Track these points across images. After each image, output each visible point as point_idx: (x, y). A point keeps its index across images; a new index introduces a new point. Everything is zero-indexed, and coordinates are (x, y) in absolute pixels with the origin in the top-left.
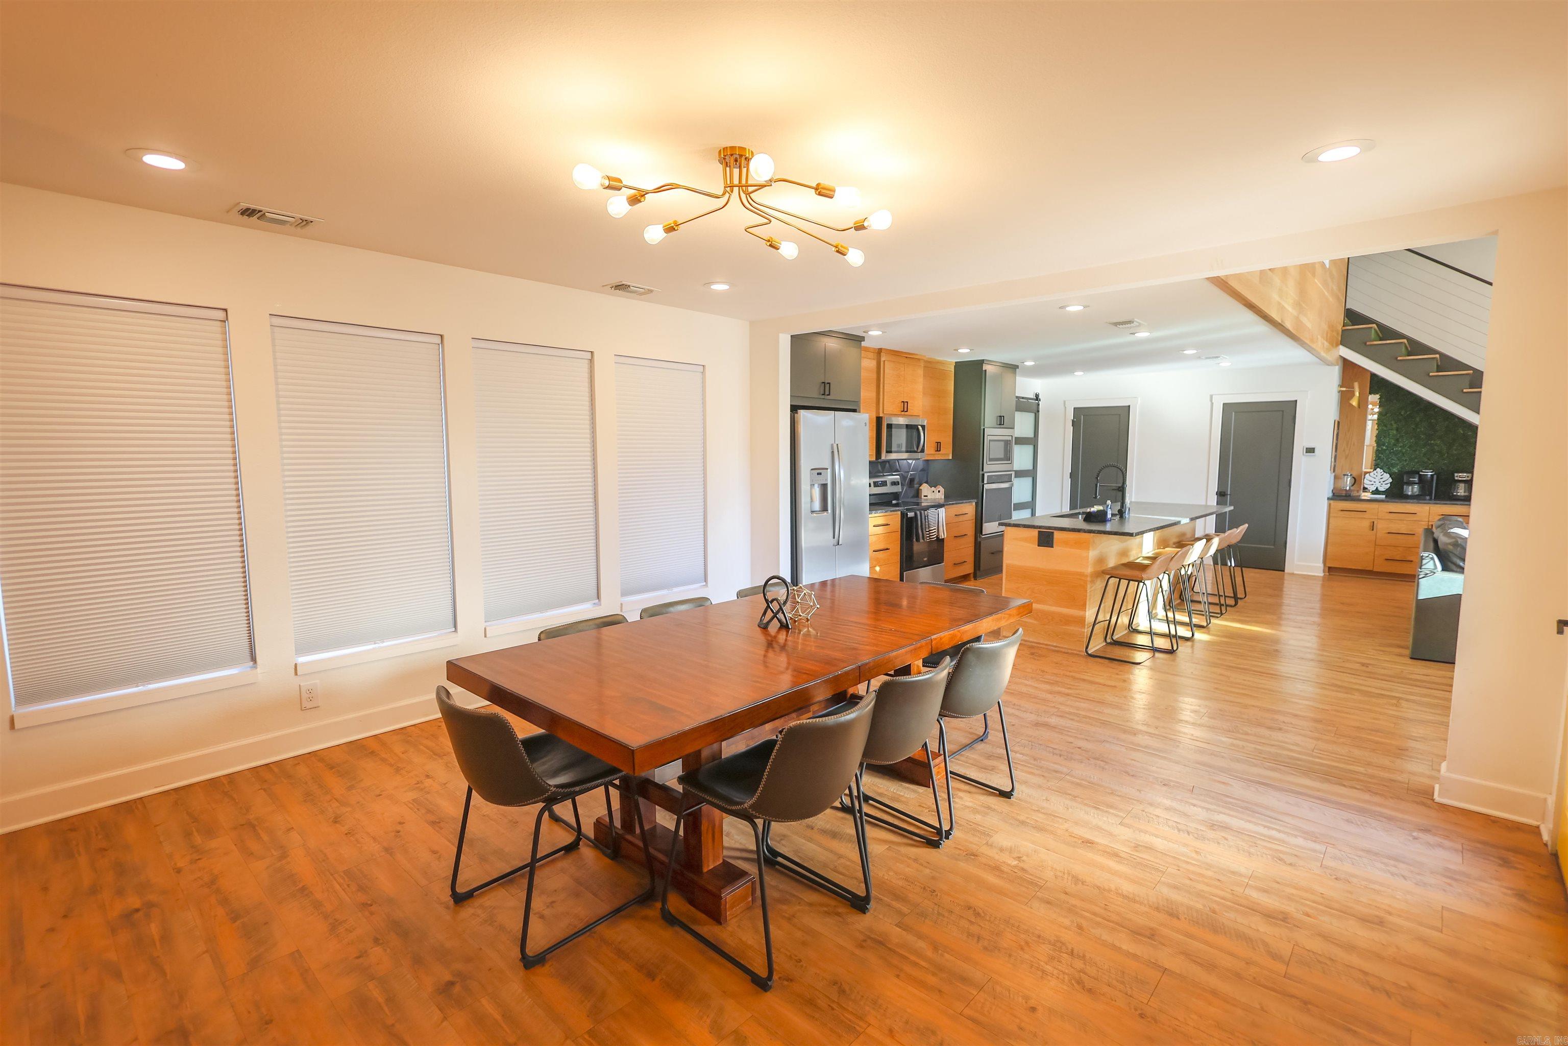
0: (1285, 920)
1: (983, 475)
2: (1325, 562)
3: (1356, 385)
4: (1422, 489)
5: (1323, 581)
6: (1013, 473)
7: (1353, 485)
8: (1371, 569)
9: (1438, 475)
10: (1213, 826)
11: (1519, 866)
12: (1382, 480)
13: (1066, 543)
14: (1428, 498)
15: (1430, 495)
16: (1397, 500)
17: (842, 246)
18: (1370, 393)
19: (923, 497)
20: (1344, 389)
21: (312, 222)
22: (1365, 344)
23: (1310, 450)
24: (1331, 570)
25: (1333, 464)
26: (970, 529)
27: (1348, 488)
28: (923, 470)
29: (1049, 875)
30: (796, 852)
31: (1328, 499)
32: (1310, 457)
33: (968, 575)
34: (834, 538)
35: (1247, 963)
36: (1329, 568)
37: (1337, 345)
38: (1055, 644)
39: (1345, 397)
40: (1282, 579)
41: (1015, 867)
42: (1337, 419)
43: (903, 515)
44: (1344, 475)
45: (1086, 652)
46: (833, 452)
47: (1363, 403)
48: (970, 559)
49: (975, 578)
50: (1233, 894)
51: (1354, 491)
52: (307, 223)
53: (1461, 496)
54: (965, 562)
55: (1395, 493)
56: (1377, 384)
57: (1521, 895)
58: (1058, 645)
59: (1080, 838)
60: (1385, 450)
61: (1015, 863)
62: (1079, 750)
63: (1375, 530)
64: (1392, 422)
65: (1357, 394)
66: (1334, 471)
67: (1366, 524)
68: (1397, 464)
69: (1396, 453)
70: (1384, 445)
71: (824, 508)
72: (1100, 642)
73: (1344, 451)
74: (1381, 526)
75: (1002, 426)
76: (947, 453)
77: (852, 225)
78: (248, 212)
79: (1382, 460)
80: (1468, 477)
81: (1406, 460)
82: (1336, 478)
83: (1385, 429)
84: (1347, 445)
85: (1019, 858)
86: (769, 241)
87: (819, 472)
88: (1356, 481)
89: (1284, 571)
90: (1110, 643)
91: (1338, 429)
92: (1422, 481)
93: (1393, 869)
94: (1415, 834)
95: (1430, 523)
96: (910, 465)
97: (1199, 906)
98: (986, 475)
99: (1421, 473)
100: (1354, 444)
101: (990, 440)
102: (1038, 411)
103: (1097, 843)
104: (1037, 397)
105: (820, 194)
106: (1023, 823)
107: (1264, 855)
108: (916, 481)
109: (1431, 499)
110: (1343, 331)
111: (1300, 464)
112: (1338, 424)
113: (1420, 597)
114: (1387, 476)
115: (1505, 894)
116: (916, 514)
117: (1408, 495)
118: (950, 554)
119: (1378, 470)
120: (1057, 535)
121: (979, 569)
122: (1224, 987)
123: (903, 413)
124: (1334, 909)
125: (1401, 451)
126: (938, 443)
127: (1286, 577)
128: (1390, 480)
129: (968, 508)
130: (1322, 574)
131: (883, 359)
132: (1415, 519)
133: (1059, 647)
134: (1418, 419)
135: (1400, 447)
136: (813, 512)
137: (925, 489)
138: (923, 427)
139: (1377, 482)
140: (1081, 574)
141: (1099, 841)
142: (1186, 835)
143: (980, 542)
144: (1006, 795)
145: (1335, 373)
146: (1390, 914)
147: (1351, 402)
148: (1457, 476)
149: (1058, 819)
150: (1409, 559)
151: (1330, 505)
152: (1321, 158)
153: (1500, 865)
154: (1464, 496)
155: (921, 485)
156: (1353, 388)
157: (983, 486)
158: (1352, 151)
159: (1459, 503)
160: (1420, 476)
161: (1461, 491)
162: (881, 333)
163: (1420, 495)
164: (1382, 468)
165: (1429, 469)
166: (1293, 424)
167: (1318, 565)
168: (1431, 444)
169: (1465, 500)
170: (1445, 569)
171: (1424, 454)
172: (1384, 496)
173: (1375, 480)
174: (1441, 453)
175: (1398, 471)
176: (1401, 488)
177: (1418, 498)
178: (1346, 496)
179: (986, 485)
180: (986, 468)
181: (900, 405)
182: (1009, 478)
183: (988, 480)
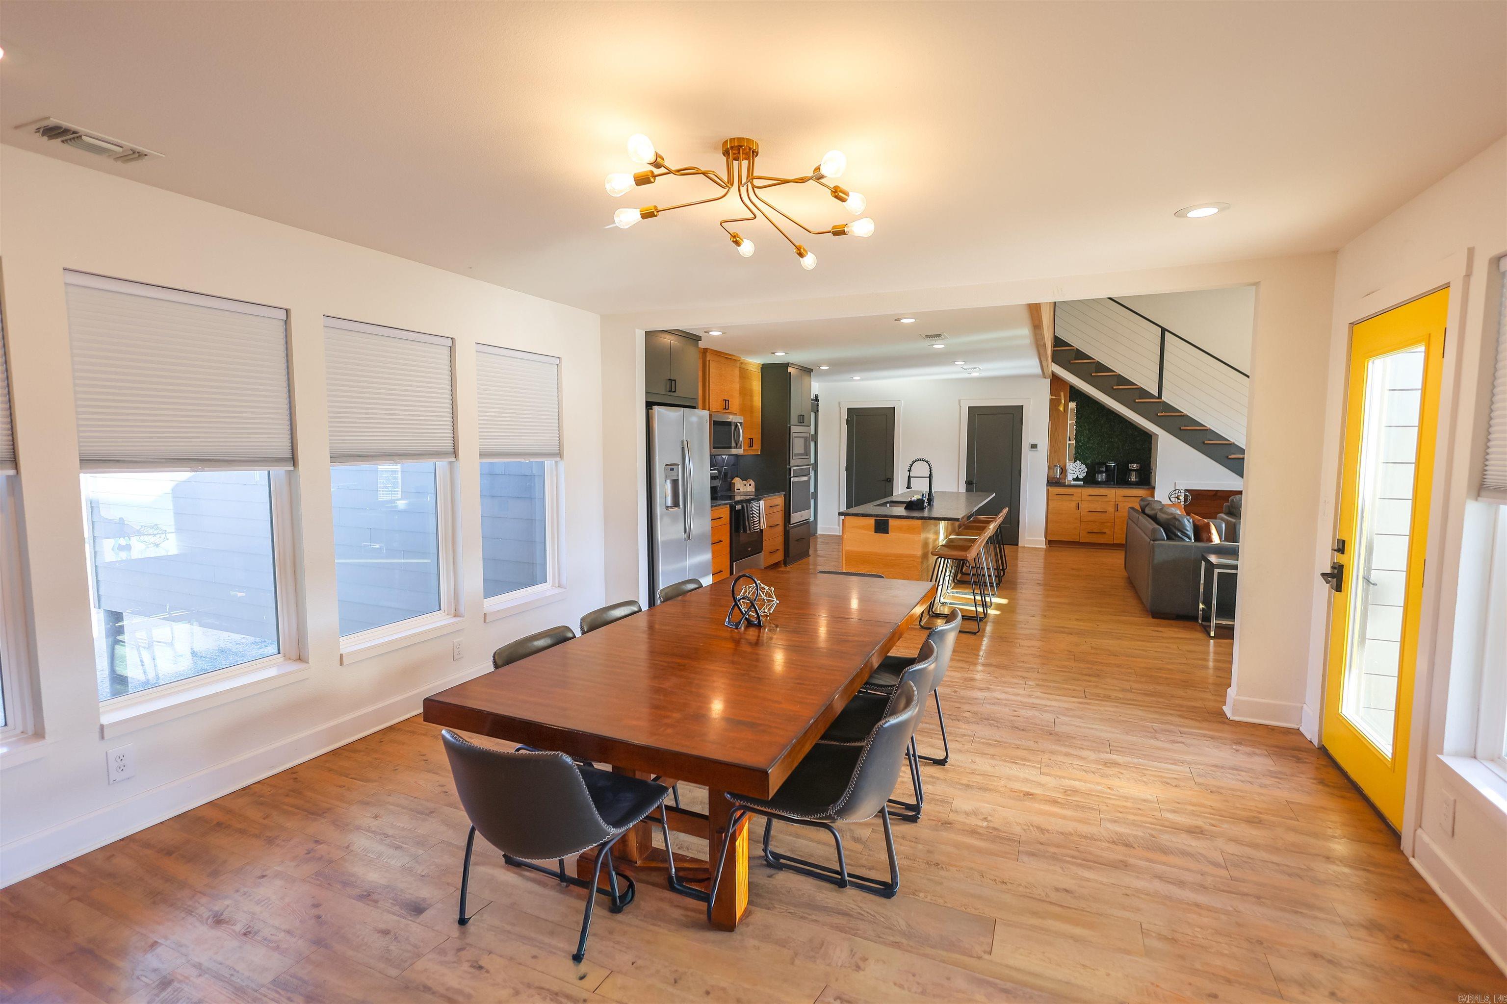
0: (1202, 832)
1: (789, 469)
2: (1046, 537)
3: (1062, 394)
4: (1108, 476)
5: (1045, 552)
6: (811, 467)
7: (1061, 474)
8: (1078, 540)
9: (1117, 465)
10: (1106, 764)
11: (1307, 761)
12: (1080, 470)
13: (900, 529)
14: (1112, 483)
15: (1114, 481)
16: (1094, 486)
17: (804, 249)
18: (1070, 402)
19: (736, 491)
20: (1054, 397)
21: (146, 155)
22: (1070, 362)
23: (1034, 446)
24: (1050, 543)
25: (1048, 458)
26: (779, 518)
27: (1058, 476)
28: (733, 465)
29: (1017, 830)
30: (792, 851)
31: (1046, 486)
32: (1032, 452)
33: (779, 562)
34: (685, 532)
35: (1202, 875)
36: (1050, 541)
37: (1048, 364)
39: (1054, 405)
40: (1017, 551)
41: (988, 827)
42: (1050, 422)
43: (732, 508)
44: (1055, 466)
45: (920, 625)
46: (683, 448)
47: (1066, 409)
48: (781, 547)
49: (785, 564)
50: (1156, 819)
51: (1062, 478)
52: (139, 156)
53: (1133, 481)
54: (778, 550)
55: (1090, 480)
56: (1075, 394)
57: (1322, 782)
59: (1021, 792)
60: (1082, 446)
61: (985, 824)
62: (969, 713)
63: (1080, 509)
64: (1086, 424)
65: (1062, 401)
66: (1049, 463)
67: (1073, 505)
68: (1090, 457)
69: (1089, 449)
70: (1080, 442)
71: (676, 504)
73: (1054, 446)
74: (1085, 506)
75: (803, 424)
76: (757, 449)
77: (830, 229)
78: (54, 132)
79: (1079, 454)
80: (1138, 467)
81: (1095, 454)
82: (1050, 468)
83: (1081, 429)
84: (1057, 442)
85: (985, 818)
86: (734, 237)
87: (671, 467)
88: (1063, 471)
89: (1018, 545)
90: (933, 616)
91: (1051, 429)
92: (1108, 469)
93: (1239, 777)
94: (1234, 747)
95: (1116, 503)
96: (723, 459)
97: (1141, 834)
98: (792, 469)
99: (1107, 464)
100: (1061, 441)
101: (794, 437)
102: (818, 411)
103: (1036, 794)
104: (817, 398)
105: (837, 197)
106: (968, 786)
107: (1155, 782)
108: (729, 475)
109: (1114, 484)
110: (1052, 352)
111: (1027, 455)
113: (1156, 562)
114: (1084, 466)
115: (1313, 783)
116: (743, 507)
117: (1098, 481)
118: (767, 544)
119: (1077, 462)
120: (892, 523)
121: (788, 557)
122: (1202, 899)
123: (724, 411)
124: (1226, 817)
125: (1092, 447)
126: (751, 439)
127: (1020, 550)
128: (1086, 470)
129: (778, 500)
130: (1044, 547)
131: (708, 359)
132: (1106, 500)
134: (1102, 422)
135: (1091, 443)
136: (667, 507)
137: (738, 483)
138: (741, 423)
139: (1077, 472)
140: (914, 556)
141: (1035, 792)
142: (1093, 775)
143: (789, 531)
144: (942, 763)
145: (1047, 384)
146: (1261, 813)
147: (1059, 408)
148: (1131, 467)
149: (994, 778)
150: (1103, 531)
151: (1048, 491)
152: (1188, 215)
153: (1297, 762)
154: (1135, 482)
155: (733, 479)
156: (1060, 396)
157: (790, 479)
158: (1212, 211)
159: (1134, 487)
160: (1107, 466)
161: (1133, 478)
162: (721, 333)
163: (1107, 481)
164: (1079, 461)
165: (1112, 461)
166: (1021, 425)
167: (1042, 539)
168: (1112, 441)
169: (1138, 484)
170: (1169, 538)
171: (1108, 449)
172: (1082, 482)
173: (1075, 470)
174: (1118, 448)
175: (1091, 462)
176: (1094, 476)
177: (1107, 483)
178: (1056, 483)
179: (792, 479)
180: (792, 462)
181: (722, 403)
182: (808, 471)
183: (794, 473)
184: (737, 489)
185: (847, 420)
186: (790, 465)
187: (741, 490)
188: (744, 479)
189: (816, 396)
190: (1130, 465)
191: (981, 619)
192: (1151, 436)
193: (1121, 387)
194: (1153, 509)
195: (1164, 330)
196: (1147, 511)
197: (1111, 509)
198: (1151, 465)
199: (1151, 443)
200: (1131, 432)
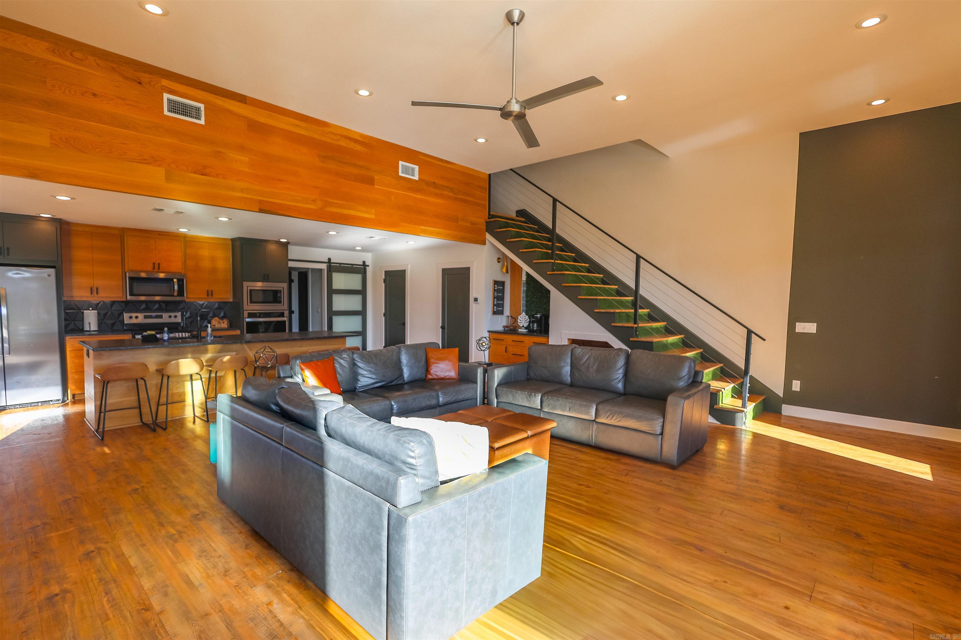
1: (243, 312)
4: (538, 325)
14: (539, 331)
23: (476, 300)
63: (507, 352)
67: (504, 348)
74: (510, 350)
75: (268, 281)
79: (528, 307)
92: (537, 320)
98: (246, 312)
100: (517, 296)
101: (250, 290)
104: (365, 265)
111: (472, 307)
114: (527, 317)
119: (523, 313)
123: (155, 270)
126: (209, 291)
128: (529, 320)
131: (126, 235)
138: (181, 280)
157: (244, 319)
166: (469, 283)
179: (246, 319)
180: (246, 307)
181: (151, 265)
182: (282, 315)
183: (250, 315)
184: (213, 326)
185: (385, 280)
186: (242, 309)
187: (216, 326)
189: (364, 262)
195: (555, 200)
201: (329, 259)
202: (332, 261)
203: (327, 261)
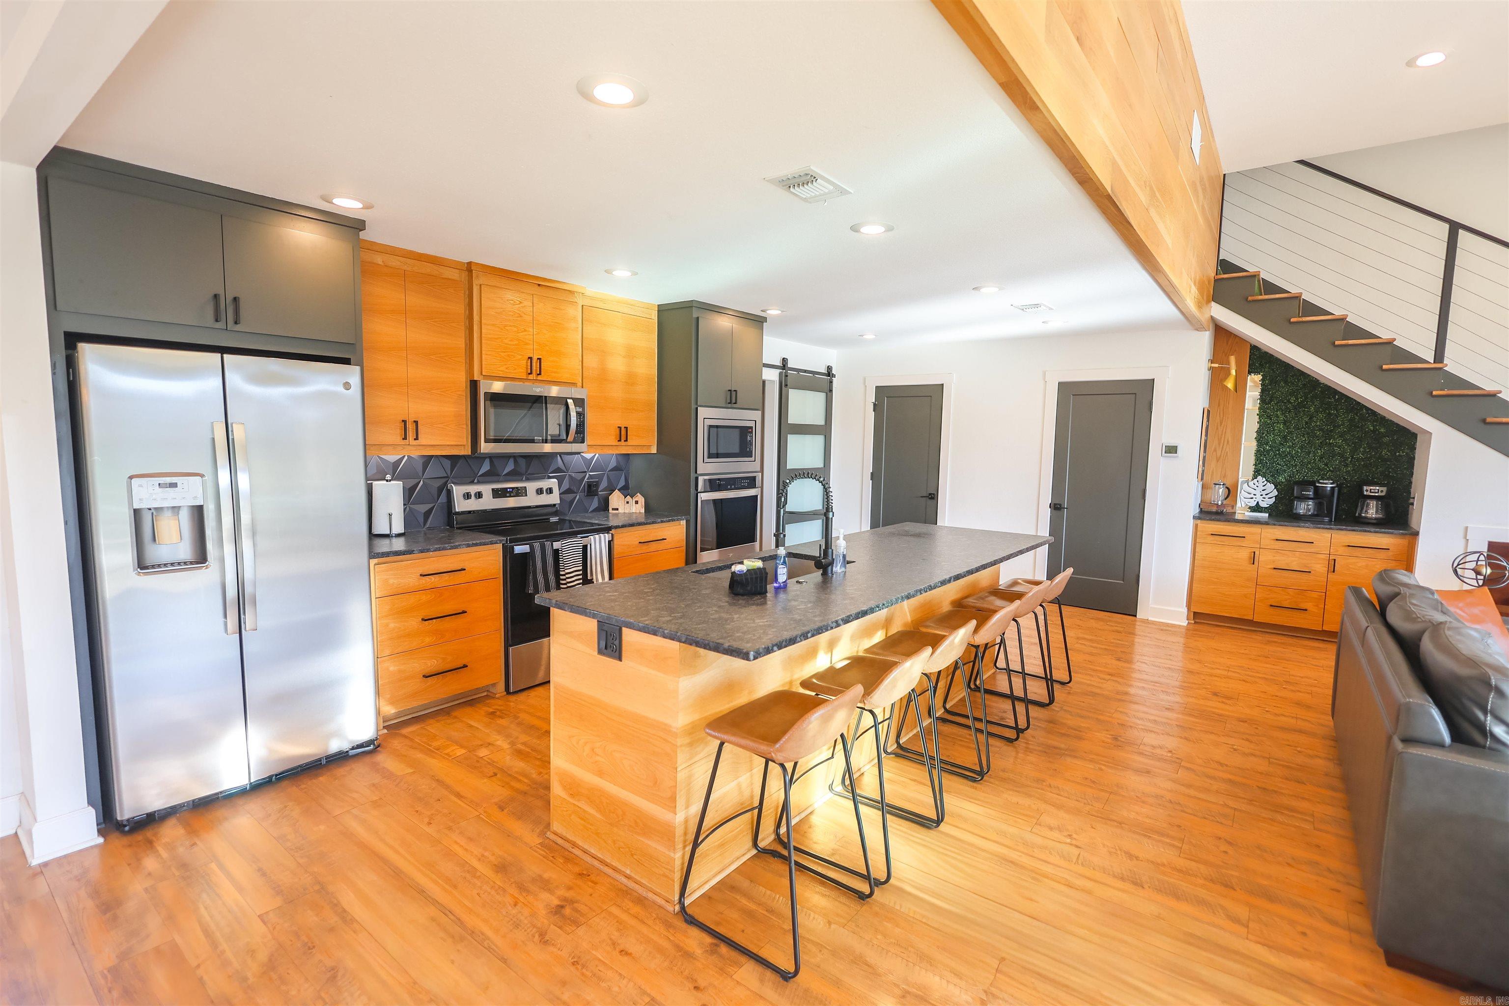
1: (697, 479)
2: (1189, 606)
3: (1232, 359)
4: (1319, 506)
5: (1187, 632)
7: (1226, 499)
8: (1251, 618)
9: (1340, 486)
12: (1264, 493)
13: (641, 655)
14: (1327, 519)
15: (1329, 514)
16: (1289, 522)
18: (1250, 373)
20: (1217, 365)
22: (1247, 299)
23: (1171, 450)
24: (1197, 617)
25: (1200, 469)
27: (1220, 503)
28: (609, 470)
31: (1194, 518)
32: (1169, 460)
34: (227, 618)
36: (1196, 614)
37: (1208, 302)
38: (628, 872)
39: (1217, 377)
40: (1133, 627)
42: (1207, 406)
43: (507, 550)
44: (1215, 484)
47: (1240, 387)
51: (1228, 505)
53: (1371, 519)
55: (1281, 512)
56: (1259, 359)
58: (633, 875)
60: (1268, 451)
63: (1256, 563)
64: (1279, 413)
65: (1233, 372)
66: (1202, 479)
67: (1245, 554)
68: (1285, 471)
69: (1282, 456)
70: (1267, 444)
72: (743, 851)
73: (1215, 450)
74: (1266, 558)
75: (735, 406)
76: (652, 444)
79: (1265, 465)
80: (1382, 491)
81: (1296, 465)
82: (1204, 487)
83: (1269, 422)
84: (1219, 444)
88: (1231, 493)
89: (1135, 616)
91: (1208, 421)
92: (1319, 494)
95: (1332, 557)
98: (701, 479)
99: (1317, 485)
100: (1228, 441)
101: (709, 426)
102: (831, 391)
104: (829, 373)
108: (602, 486)
109: (1330, 522)
110: (1216, 281)
111: (1158, 468)
112: (1208, 414)
114: (1271, 487)
116: (532, 547)
117: (1299, 515)
119: (1260, 478)
120: (627, 637)
123: (532, 377)
125: (1289, 453)
126: (620, 427)
128: (1275, 493)
129: (677, 530)
130: (1185, 623)
131: (477, 282)
132: (1311, 550)
133: (636, 882)
134: (1312, 409)
135: (1289, 447)
137: (616, 499)
138: (579, 401)
139: (1258, 496)
140: (666, 729)
145: (1205, 340)
147: (1225, 383)
148: (1367, 491)
150: (1303, 606)
151: (1196, 526)
154: (1376, 519)
156: (1228, 363)
157: (698, 495)
159: (1373, 530)
160: (1317, 489)
161: (1372, 511)
162: (361, 206)
163: (1317, 515)
164: (1264, 476)
165: (1328, 479)
166: (1149, 413)
167: (1180, 610)
168: (1330, 444)
169: (1380, 524)
170: (1458, 736)
171: (1321, 458)
172: (1267, 515)
173: (1253, 492)
174: (1342, 455)
175: (1286, 480)
176: (1290, 506)
177: (1315, 519)
178: (1217, 513)
179: (702, 495)
180: (702, 468)
181: (524, 363)
182: (751, 482)
183: (715, 485)
184: (613, 509)
185: (875, 405)
186: (696, 472)
187: (620, 511)
188: (626, 491)
189: (829, 368)
190: (1365, 488)
191: (878, 883)
192: (1415, 436)
193: (1351, 342)
194: (1410, 616)
195: (1455, 227)
196: (1394, 616)
197: (1320, 568)
198: (1412, 490)
199: (1413, 448)
200: (1372, 428)
201: (784, 360)
202: (790, 365)
203: (778, 363)
